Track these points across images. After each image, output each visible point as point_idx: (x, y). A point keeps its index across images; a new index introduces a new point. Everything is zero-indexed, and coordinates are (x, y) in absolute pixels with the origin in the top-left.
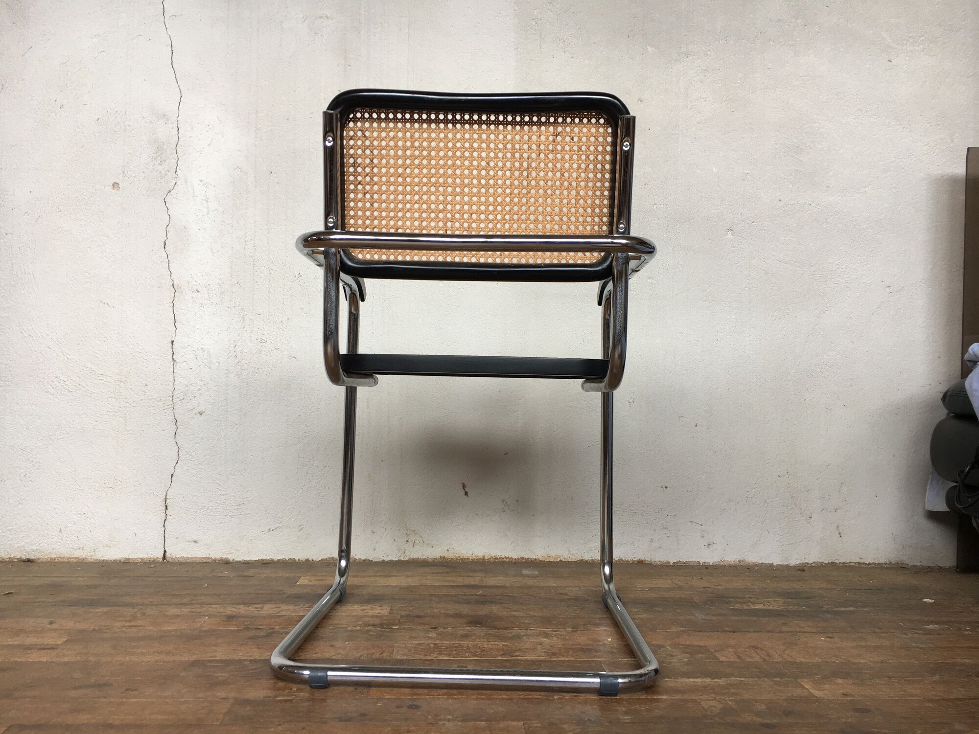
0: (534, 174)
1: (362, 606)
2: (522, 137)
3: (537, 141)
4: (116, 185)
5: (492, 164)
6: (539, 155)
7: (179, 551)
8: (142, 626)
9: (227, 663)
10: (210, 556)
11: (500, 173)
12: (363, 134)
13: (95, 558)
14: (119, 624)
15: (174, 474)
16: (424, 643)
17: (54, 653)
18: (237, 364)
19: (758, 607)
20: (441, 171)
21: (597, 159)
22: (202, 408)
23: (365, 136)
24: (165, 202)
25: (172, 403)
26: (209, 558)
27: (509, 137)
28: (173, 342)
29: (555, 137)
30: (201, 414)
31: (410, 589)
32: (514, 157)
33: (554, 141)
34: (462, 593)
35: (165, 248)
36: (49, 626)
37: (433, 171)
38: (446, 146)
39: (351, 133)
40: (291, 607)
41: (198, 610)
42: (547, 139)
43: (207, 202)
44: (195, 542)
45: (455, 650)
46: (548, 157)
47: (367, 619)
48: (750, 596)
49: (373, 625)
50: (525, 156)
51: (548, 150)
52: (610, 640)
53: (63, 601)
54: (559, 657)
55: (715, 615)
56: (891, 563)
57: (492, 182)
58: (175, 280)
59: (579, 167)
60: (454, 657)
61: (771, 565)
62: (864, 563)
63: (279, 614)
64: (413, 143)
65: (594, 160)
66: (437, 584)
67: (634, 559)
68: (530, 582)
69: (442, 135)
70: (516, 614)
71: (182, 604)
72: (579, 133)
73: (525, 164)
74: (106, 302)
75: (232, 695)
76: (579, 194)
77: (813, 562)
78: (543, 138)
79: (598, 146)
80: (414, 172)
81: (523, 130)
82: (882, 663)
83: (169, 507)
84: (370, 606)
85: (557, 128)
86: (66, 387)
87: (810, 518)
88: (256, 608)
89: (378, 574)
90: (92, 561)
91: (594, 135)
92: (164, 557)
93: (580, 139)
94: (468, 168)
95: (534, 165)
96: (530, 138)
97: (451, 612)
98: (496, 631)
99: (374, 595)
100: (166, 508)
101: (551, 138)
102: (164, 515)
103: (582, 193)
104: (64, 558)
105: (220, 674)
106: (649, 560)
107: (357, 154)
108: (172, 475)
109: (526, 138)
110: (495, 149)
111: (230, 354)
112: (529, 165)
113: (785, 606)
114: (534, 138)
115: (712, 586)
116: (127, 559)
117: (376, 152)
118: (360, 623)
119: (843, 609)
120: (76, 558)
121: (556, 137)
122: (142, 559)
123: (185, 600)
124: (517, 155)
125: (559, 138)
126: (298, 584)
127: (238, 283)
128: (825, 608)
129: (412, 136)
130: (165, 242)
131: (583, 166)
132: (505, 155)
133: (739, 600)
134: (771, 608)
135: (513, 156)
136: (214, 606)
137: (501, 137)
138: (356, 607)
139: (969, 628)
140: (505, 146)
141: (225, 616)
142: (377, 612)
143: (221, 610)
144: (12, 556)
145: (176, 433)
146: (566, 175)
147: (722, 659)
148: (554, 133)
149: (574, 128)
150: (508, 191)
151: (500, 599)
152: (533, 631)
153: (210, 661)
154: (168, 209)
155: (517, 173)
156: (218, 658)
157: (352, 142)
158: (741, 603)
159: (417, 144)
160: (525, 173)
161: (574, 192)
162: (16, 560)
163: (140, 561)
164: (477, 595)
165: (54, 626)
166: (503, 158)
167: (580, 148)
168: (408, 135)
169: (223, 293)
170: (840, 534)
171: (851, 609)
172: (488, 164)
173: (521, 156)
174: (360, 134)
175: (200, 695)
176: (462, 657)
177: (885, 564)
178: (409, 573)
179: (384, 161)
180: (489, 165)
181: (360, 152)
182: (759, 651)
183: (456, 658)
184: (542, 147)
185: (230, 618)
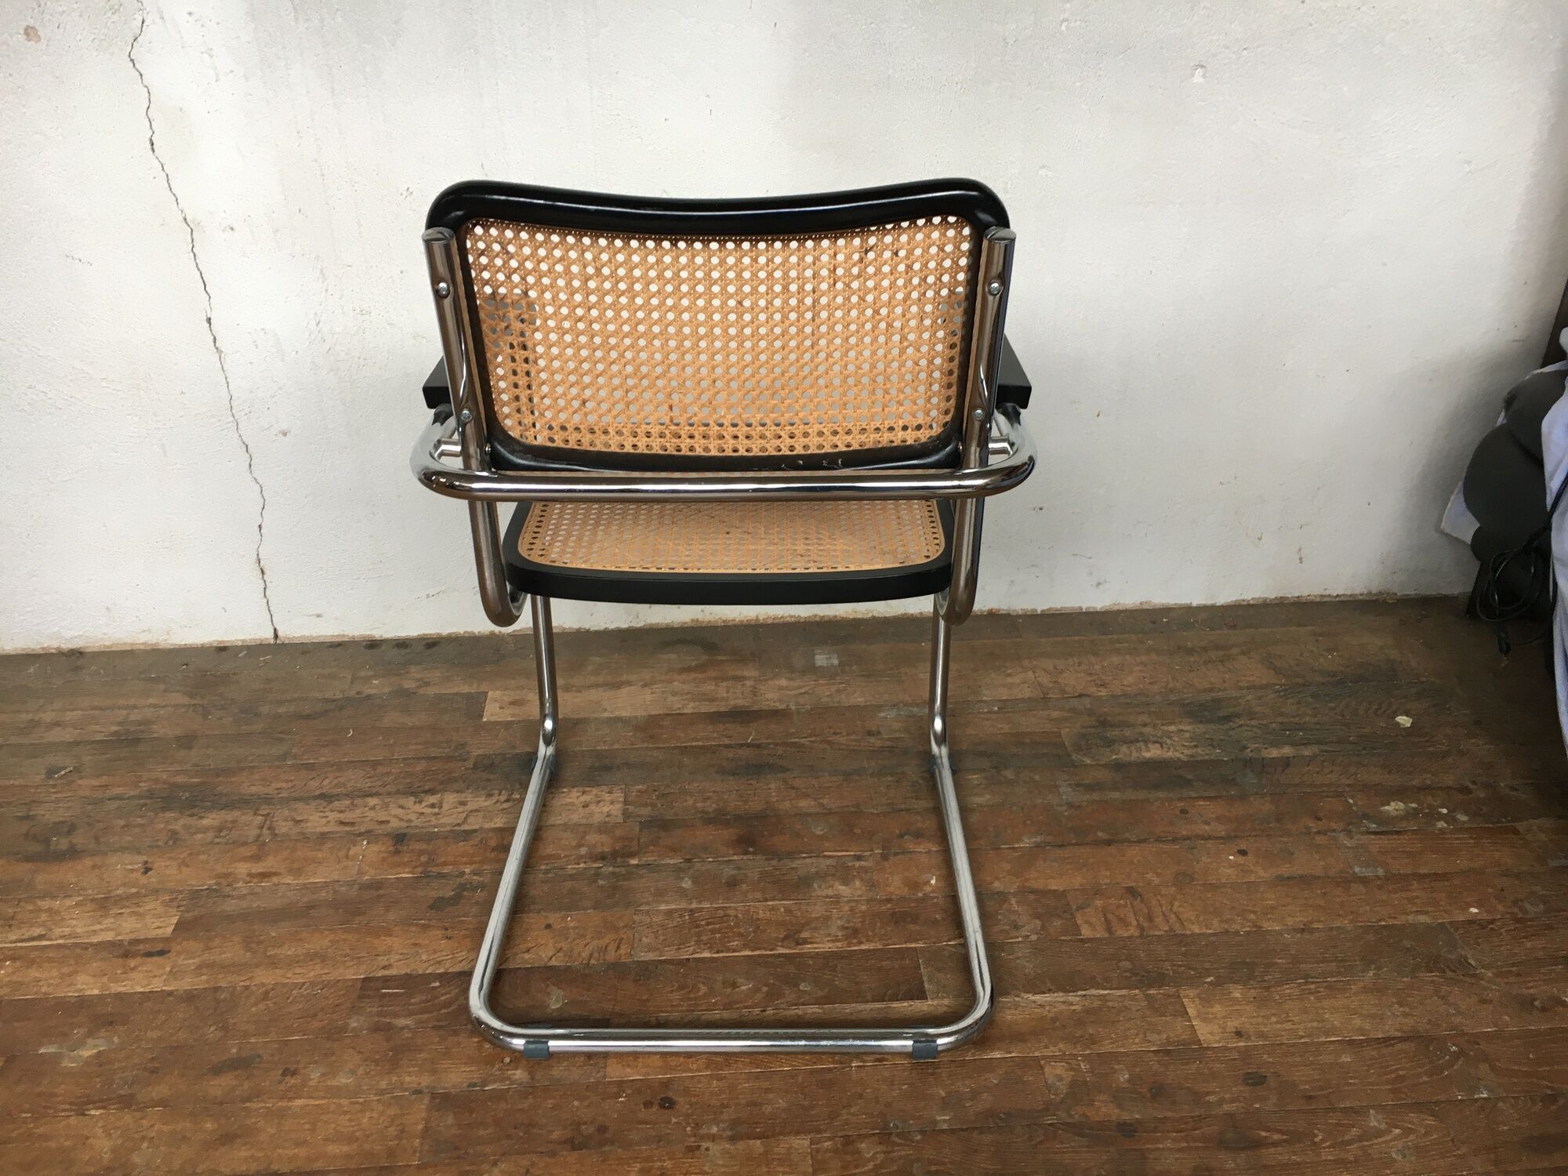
0: (824, 315)
1: (584, 792)
2: (802, 259)
3: (830, 263)
4: (30, 30)
5: (747, 303)
6: (835, 285)
7: (298, 627)
8: (276, 874)
9: (411, 982)
10: (346, 633)
11: (762, 317)
12: (503, 248)
13: (171, 642)
14: (242, 869)
15: (263, 525)
16: (676, 910)
17: (166, 964)
18: (327, 352)
19: (1153, 752)
20: (655, 315)
21: (941, 281)
22: (284, 426)
23: (508, 253)
24: (132, 60)
25: (232, 419)
26: (343, 636)
27: (778, 260)
28: (209, 320)
29: (863, 255)
30: (285, 434)
31: (649, 727)
32: (788, 290)
33: (861, 260)
34: (727, 741)
35: (153, 150)
36: (143, 880)
37: (640, 315)
38: (660, 276)
39: (481, 245)
40: (482, 802)
41: (348, 816)
42: (849, 257)
43: (212, 56)
44: (319, 616)
45: (719, 931)
46: (850, 288)
47: (592, 838)
48: (1145, 718)
49: (602, 857)
50: (809, 287)
51: (851, 274)
52: (933, 882)
53: (150, 794)
54: (860, 943)
55: (1090, 788)
56: (1370, 593)
57: (748, 331)
58: (185, 211)
59: (907, 297)
60: (718, 952)
61: (1188, 610)
62: (1329, 595)
63: (466, 827)
64: (598, 270)
65: (935, 284)
66: (689, 709)
67: (984, 609)
68: (826, 692)
69: (652, 259)
70: (803, 804)
71: (322, 796)
72: (909, 244)
73: (809, 301)
74: (76, 257)
75: (426, 1080)
76: (906, 339)
77: (1253, 599)
78: (840, 257)
79: (943, 260)
80: (605, 315)
81: (804, 247)
82: (1303, 930)
83: (265, 570)
84: (595, 791)
85: (867, 239)
86: (50, 401)
87: (1260, 539)
88: (433, 806)
89: (601, 679)
90: (168, 646)
91: (938, 243)
92: (276, 636)
93: (910, 253)
94: (704, 310)
95: (824, 300)
96: (817, 259)
97: (711, 807)
98: (774, 862)
99: (599, 755)
100: (263, 572)
101: (856, 257)
102: (262, 582)
103: (912, 337)
104: (125, 644)
105: (402, 1022)
106: (1006, 608)
107: (497, 280)
108: (260, 526)
109: (809, 259)
110: (752, 281)
111: (313, 336)
112: (816, 302)
113: (1192, 747)
114: (825, 258)
115: (1093, 690)
116: (220, 642)
117: (531, 280)
118: (583, 851)
119: (1274, 753)
120: (142, 644)
121: (866, 254)
122: (243, 641)
123: (327, 785)
124: (793, 288)
125: (871, 255)
126: (485, 720)
127: (300, 211)
128: (1248, 753)
129: (596, 259)
130: (151, 140)
131: (915, 295)
132: (770, 289)
133: (1127, 733)
134: (1170, 754)
135: (786, 288)
136: (372, 801)
137: (762, 260)
138: (575, 793)
139: (1445, 811)
140: (770, 275)
141: (388, 835)
142: (606, 809)
143: (382, 816)
144: (45, 645)
145: (250, 466)
146: (884, 311)
147: (1086, 932)
148: (862, 247)
149: (899, 236)
150: (778, 344)
151: (781, 757)
152: (829, 862)
153: (386, 981)
154: (141, 75)
155: (793, 316)
156: (393, 972)
157: (484, 260)
158: (1130, 742)
159: (606, 271)
160: (809, 315)
161: (896, 338)
162: (54, 651)
163: (240, 644)
164: (748, 745)
165: (153, 878)
166: (767, 294)
167: (909, 267)
168: (589, 256)
169: (277, 231)
170: (1301, 559)
171: (1287, 751)
172: (740, 303)
173: (801, 289)
174: (496, 247)
175: (383, 1084)
176: (728, 950)
177: (1361, 595)
178: (646, 675)
179: (548, 295)
180: (742, 305)
181: (501, 277)
182: (1137, 903)
183: (721, 955)
184: (840, 272)
185: (400, 838)
